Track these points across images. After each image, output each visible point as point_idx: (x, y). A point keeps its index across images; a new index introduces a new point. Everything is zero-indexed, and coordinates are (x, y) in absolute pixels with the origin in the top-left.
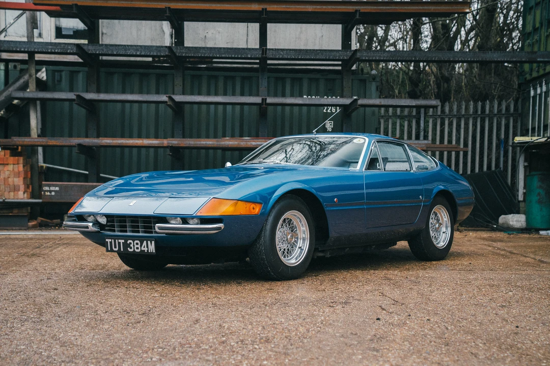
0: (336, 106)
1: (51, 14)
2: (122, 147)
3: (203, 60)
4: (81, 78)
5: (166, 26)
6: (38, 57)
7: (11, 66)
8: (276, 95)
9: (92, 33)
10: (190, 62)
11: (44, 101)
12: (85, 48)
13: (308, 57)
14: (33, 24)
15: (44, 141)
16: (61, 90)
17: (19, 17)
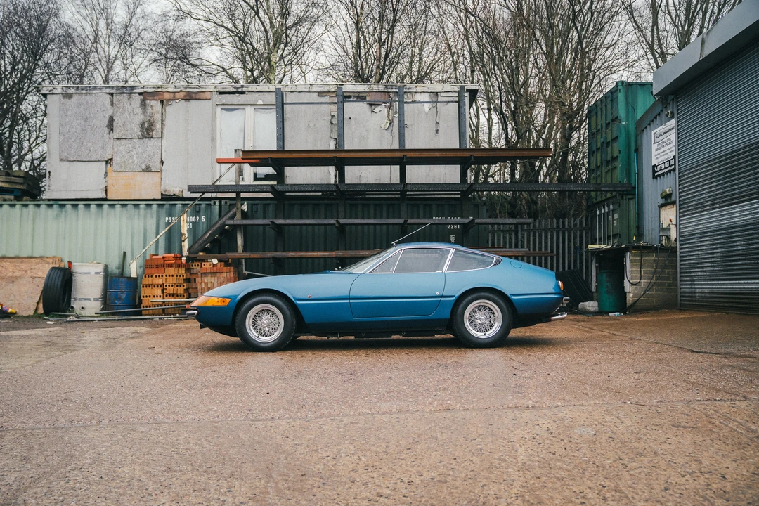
0: (457, 224)
1: (253, 165)
2: (301, 258)
3: (358, 193)
4: (271, 208)
5: (332, 169)
6: (243, 195)
7: (223, 202)
8: (412, 218)
9: (280, 177)
10: (349, 195)
11: (245, 226)
12: (276, 187)
13: (436, 189)
14: (240, 172)
15: (247, 255)
16: (257, 219)
17: (230, 168)
